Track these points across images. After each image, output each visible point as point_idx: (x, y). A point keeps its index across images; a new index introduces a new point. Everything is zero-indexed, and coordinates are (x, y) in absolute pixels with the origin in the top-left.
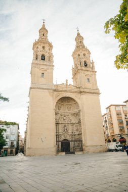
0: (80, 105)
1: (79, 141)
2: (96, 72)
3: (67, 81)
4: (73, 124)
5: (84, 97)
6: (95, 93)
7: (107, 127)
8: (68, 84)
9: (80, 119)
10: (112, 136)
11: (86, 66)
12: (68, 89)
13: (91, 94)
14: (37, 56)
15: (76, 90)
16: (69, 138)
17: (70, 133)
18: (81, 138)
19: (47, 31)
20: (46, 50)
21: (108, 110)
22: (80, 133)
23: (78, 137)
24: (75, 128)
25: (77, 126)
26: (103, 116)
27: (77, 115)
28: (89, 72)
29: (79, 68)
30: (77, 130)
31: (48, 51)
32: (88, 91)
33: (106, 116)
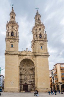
0: (35, 64)
1: (34, 85)
2: (47, 41)
3: (27, 49)
4: (30, 75)
5: (38, 58)
6: (46, 56)
7: (53, 77)
8: (28, 51)
9: (34, 72)
10: (56, 83)
11: (41, 37)
12: (28, 54)
13: (43, 57)
14: (8, 33)
15: (33, 54)
16: (28, 83)
17: (29, 80)
18: (35, 83)
19: (15, 14)
20: (14, 28)
21: (55, 66)
22: (34, 80)
23: (33, 83)
24: (32, 77)
25: (33, 76)
26: (51, 71)
27: (33, 70)
28: (42, 42)
29: (36, 39)
30: (33, 79)
31: (15, 29)
32: (41, 54)
33: (53, 71)
